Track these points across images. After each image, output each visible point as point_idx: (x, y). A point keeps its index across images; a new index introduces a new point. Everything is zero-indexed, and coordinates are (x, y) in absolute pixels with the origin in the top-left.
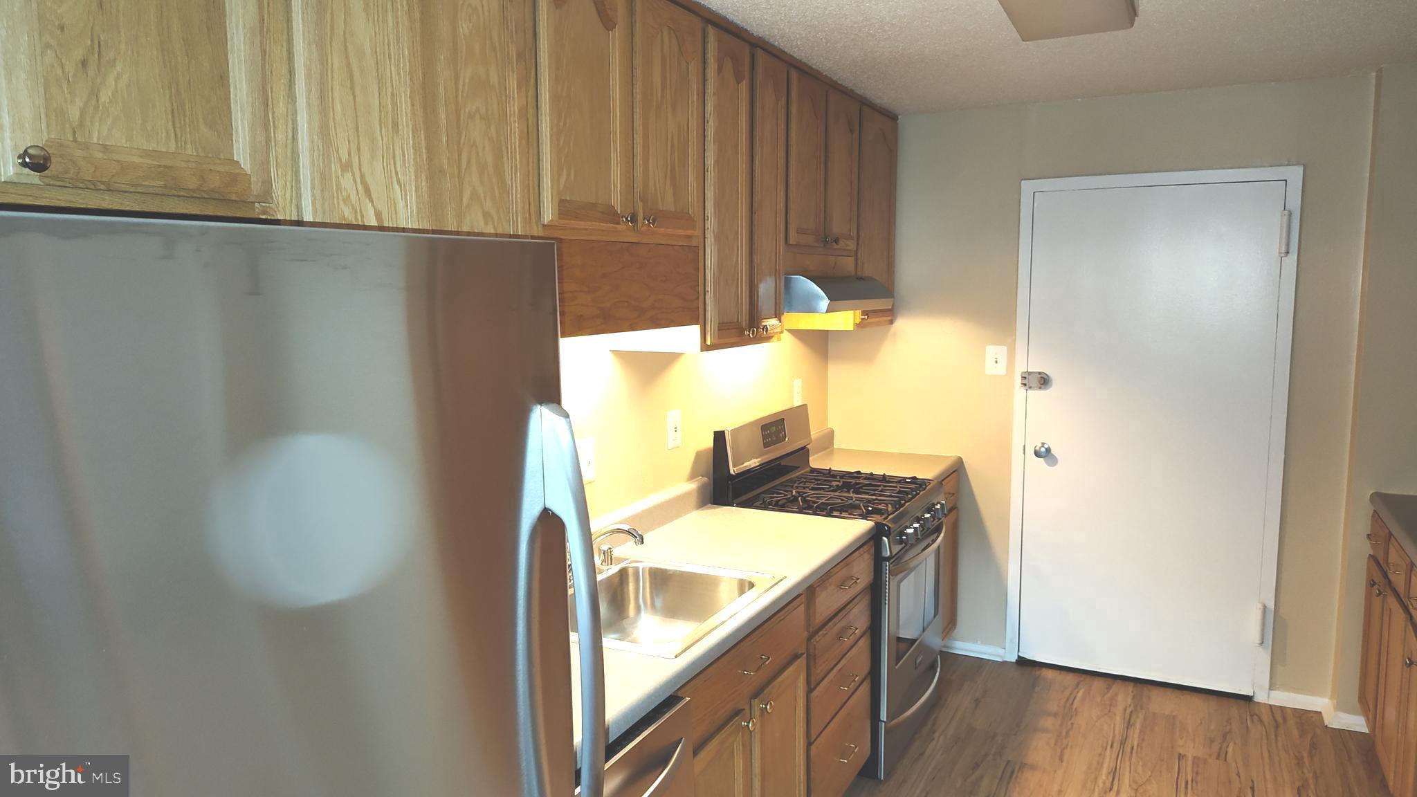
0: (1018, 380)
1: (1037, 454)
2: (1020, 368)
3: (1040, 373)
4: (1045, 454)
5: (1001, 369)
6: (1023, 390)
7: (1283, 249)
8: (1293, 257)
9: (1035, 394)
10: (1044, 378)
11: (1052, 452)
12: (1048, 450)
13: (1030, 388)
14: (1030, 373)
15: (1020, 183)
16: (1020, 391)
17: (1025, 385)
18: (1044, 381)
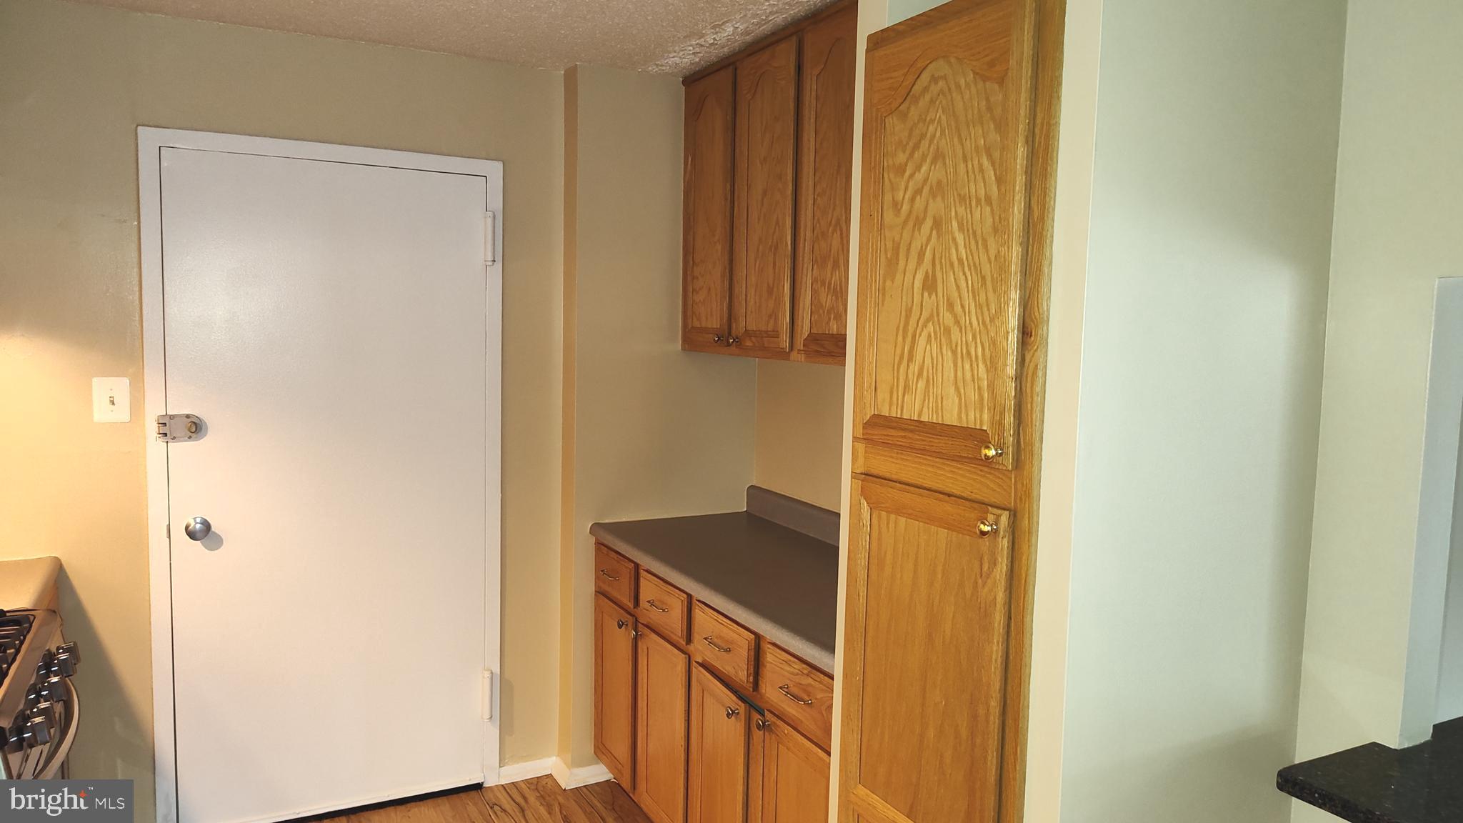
0: (152, 428)
1: (192, 535)
2: (154, 410)
3: (188, 416)
4: (202, 533)
5: (122, 414)
6: (161, 444)
7: (490, 258)
8: (499, 265)
9: (183, 449)
10: (194, 423)
11: (213, 529)
12: (207, 526)
13: (174, 438)
14: (172, 417)
15: (136, 130)
16: (155, 447)
17: (165, 435)
18: (195, 428)
